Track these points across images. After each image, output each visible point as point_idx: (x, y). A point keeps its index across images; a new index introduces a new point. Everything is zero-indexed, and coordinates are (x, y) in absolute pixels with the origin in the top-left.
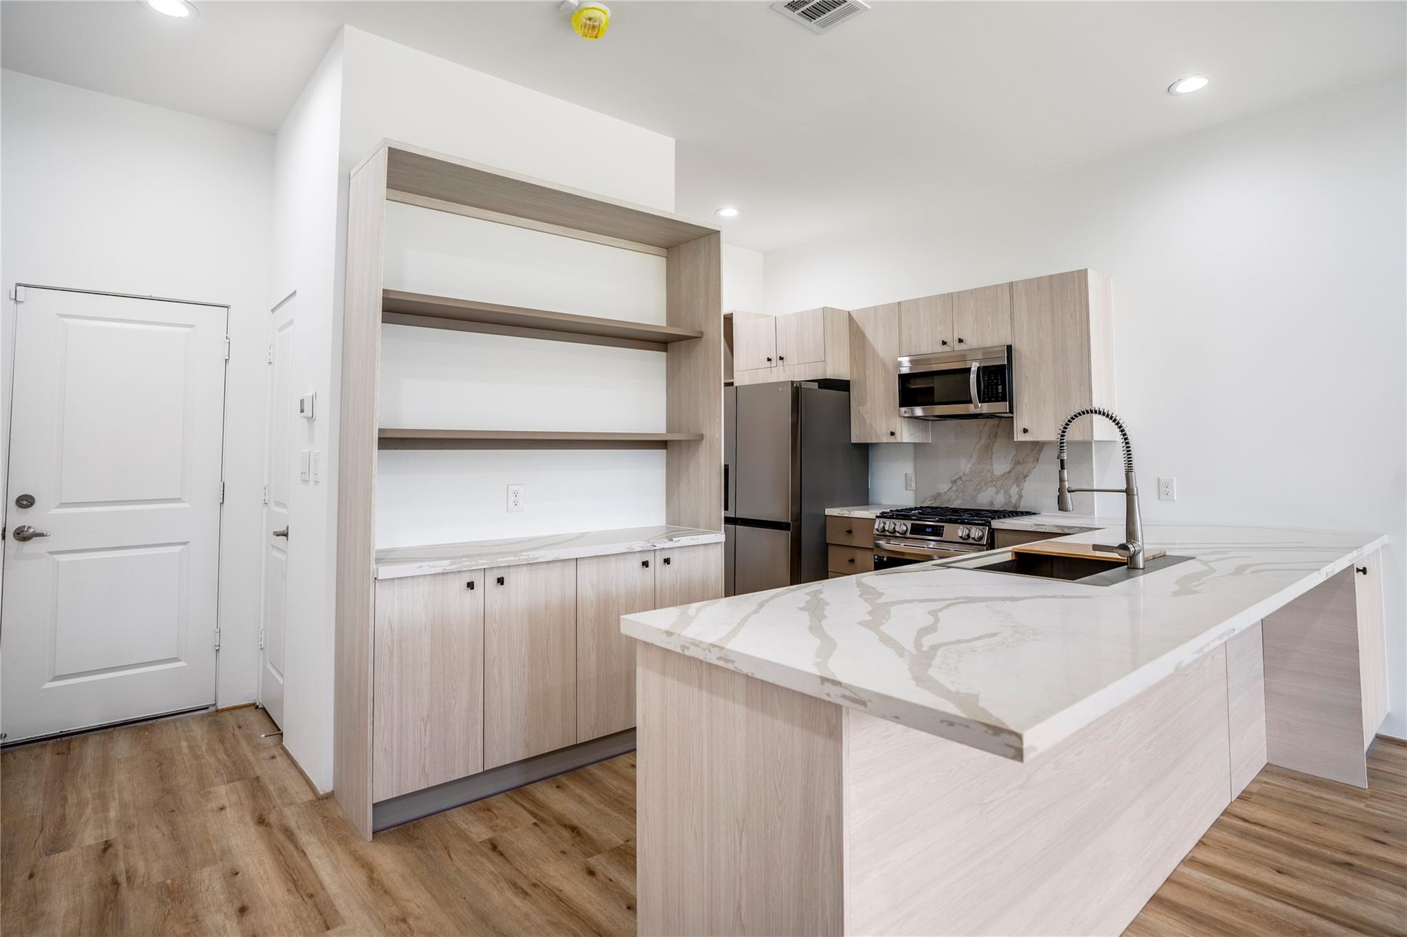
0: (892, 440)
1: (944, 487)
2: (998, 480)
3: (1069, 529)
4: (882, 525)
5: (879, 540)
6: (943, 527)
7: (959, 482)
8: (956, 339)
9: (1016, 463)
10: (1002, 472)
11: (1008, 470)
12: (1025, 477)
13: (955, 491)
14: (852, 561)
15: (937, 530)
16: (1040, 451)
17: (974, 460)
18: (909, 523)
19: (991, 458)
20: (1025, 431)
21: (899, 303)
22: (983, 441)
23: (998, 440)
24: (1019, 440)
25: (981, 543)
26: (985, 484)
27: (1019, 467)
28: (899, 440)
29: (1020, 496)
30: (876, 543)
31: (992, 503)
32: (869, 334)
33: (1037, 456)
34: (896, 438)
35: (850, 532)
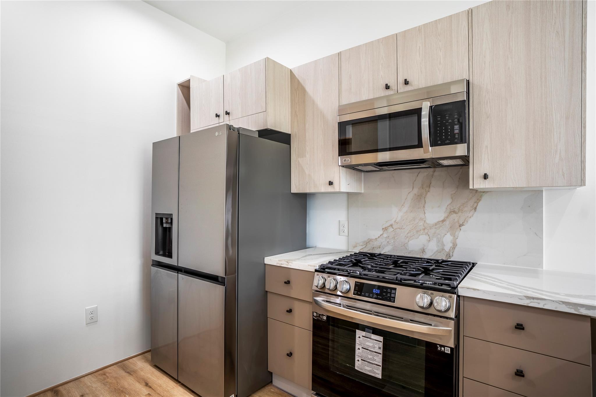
0: (330, 189)
1: (375, 234)
2: (431, 228)
3: (587, 309)
4: (321, 282)
5: (317, 296)
6: (395, 289)
7: (391, 229)
8: (401, 80)
9: (451, 212)
10: (436, 221)
11: (442, 219)
12: (460, 226)
13: (386, 237)
14: (290, 311)
15: (387, 293)
16: (479, 200)
17: (405, 209)
18: (353, 281)
19: (424, 207)
20: (486, 177)
21: (340, 54)
22: (416, 191)
23: (432, 188)
24: (476, 187)
25: (446, 315)
26: (417, 232)
27: (454, 215)
28: (337, 190)
29: (454, 246)
30: (314, 299)
31: (423, 251)
32: (309, 88)
33: (476, 204)
34: (334, 188)
35: (288, 283)
